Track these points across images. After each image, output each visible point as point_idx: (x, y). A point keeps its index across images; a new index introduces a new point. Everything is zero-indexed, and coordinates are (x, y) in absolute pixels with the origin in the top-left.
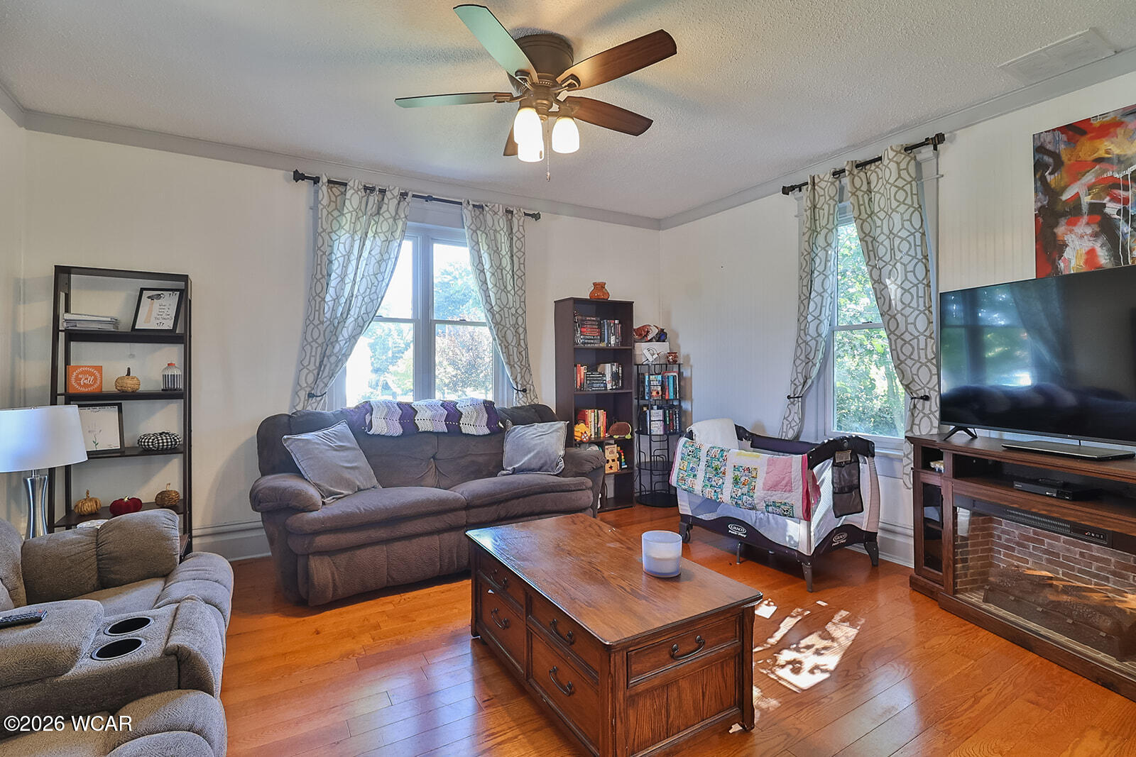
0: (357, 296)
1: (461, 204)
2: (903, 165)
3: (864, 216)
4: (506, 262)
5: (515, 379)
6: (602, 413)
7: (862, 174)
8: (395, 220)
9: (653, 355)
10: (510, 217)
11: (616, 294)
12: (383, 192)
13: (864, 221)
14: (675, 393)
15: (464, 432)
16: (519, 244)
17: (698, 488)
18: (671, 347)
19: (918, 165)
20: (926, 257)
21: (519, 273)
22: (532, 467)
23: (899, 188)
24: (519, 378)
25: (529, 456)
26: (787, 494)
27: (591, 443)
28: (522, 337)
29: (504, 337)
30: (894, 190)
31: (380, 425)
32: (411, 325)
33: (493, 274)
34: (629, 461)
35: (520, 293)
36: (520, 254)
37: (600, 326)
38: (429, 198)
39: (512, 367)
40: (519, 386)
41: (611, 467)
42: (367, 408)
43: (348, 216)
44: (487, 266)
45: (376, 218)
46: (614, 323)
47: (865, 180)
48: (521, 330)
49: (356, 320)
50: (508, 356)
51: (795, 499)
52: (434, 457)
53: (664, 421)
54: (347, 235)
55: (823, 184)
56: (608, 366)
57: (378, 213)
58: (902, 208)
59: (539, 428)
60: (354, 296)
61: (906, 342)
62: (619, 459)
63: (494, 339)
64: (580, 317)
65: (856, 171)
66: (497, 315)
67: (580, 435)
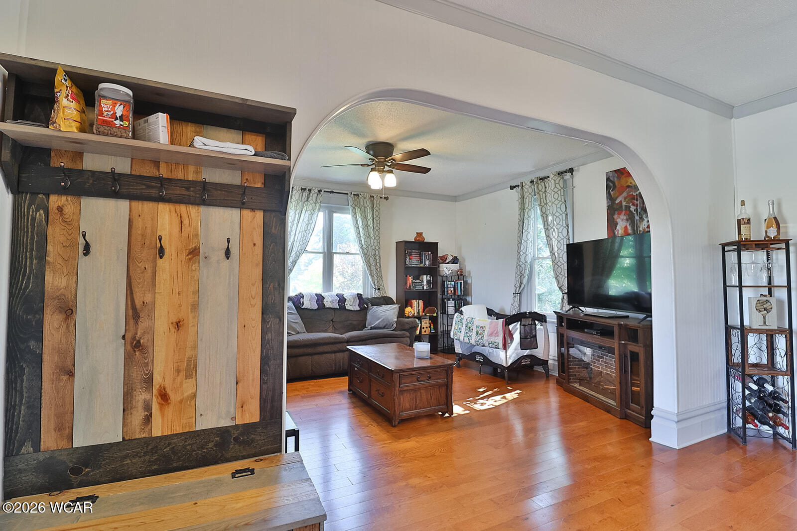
0: (297, 242)
1: (347, 194)
2: (557, 182)
3: (543, 204)
4: (370, 222)
5: (374, 283)
6: (421, 301)
7: (542, 183)
8: (315, 203)
9: (449, 271)
10: (372, 199)
11: (428, 239)
12: (310, 190)
13: (543, 206)
14: (461, 292)
15: (347, 308)
16: (377, 213)
17: (461, 338)
18: (461, 266)
19: (565, 181)
20: (568, 226)
21: (377, 228)
22: (380, 326)
23: (556, 192)
24: (376, 283)
25: (379, 321)
26: (496, 338)
27: (413, 317)
28: (378, 261)
29: (368, 261)
30: (553, 193)
31: (307, 304)
32: (322, 255)
33: (363, 229)
34: (436, 328)
35: (377, 238)
36: (377, 218)
37: (420, 255)
38: (332, 192)
39: (372, 276)
40: (376, 287)
41: (425, 331)
42: (301, 296)
43: (294, 203)
44: (360, 225)
45: (306, 203)
46: (428, 254)
47: (544, 187)
48: (377, 257)
49: (296, 253)
50: (371, 271)
51: (500, 340)
52: (332, 320)
53: (455, 307)
54: (293, 212)
55: (527, 187)
56: (425, 276)
57: (307, 200)
58: (557, 202)
59: (384, 307)
60: (295, 241)
61: (559, 266)
62: (430, 327)
63: (364, 262)
64: (409, 251)
65: (539, 182)
66: (365, 250)
67: (408, 313)
